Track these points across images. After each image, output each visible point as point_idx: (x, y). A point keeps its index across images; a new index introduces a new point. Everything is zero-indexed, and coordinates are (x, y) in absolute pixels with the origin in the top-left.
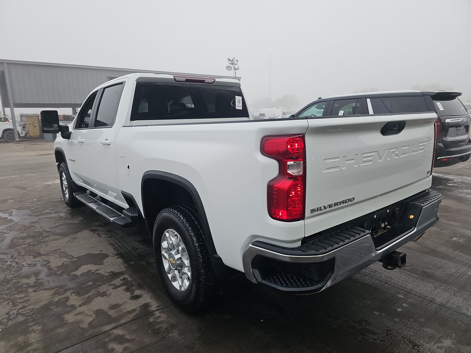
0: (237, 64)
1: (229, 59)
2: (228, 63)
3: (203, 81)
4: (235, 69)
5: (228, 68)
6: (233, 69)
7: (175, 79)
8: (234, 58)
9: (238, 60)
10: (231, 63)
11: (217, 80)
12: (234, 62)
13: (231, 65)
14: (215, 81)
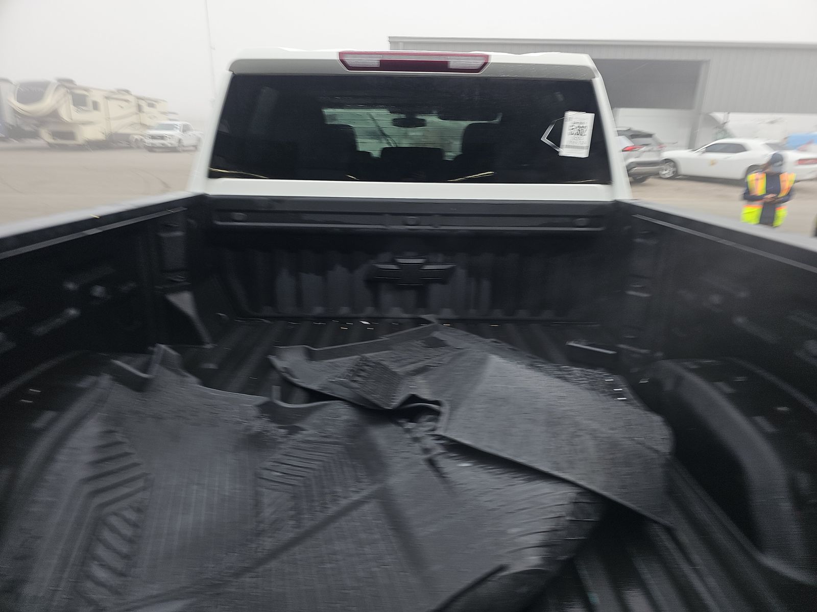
3: (443, 66)
7: (343, 61)
11: (497, 57)
14: (485, 64)
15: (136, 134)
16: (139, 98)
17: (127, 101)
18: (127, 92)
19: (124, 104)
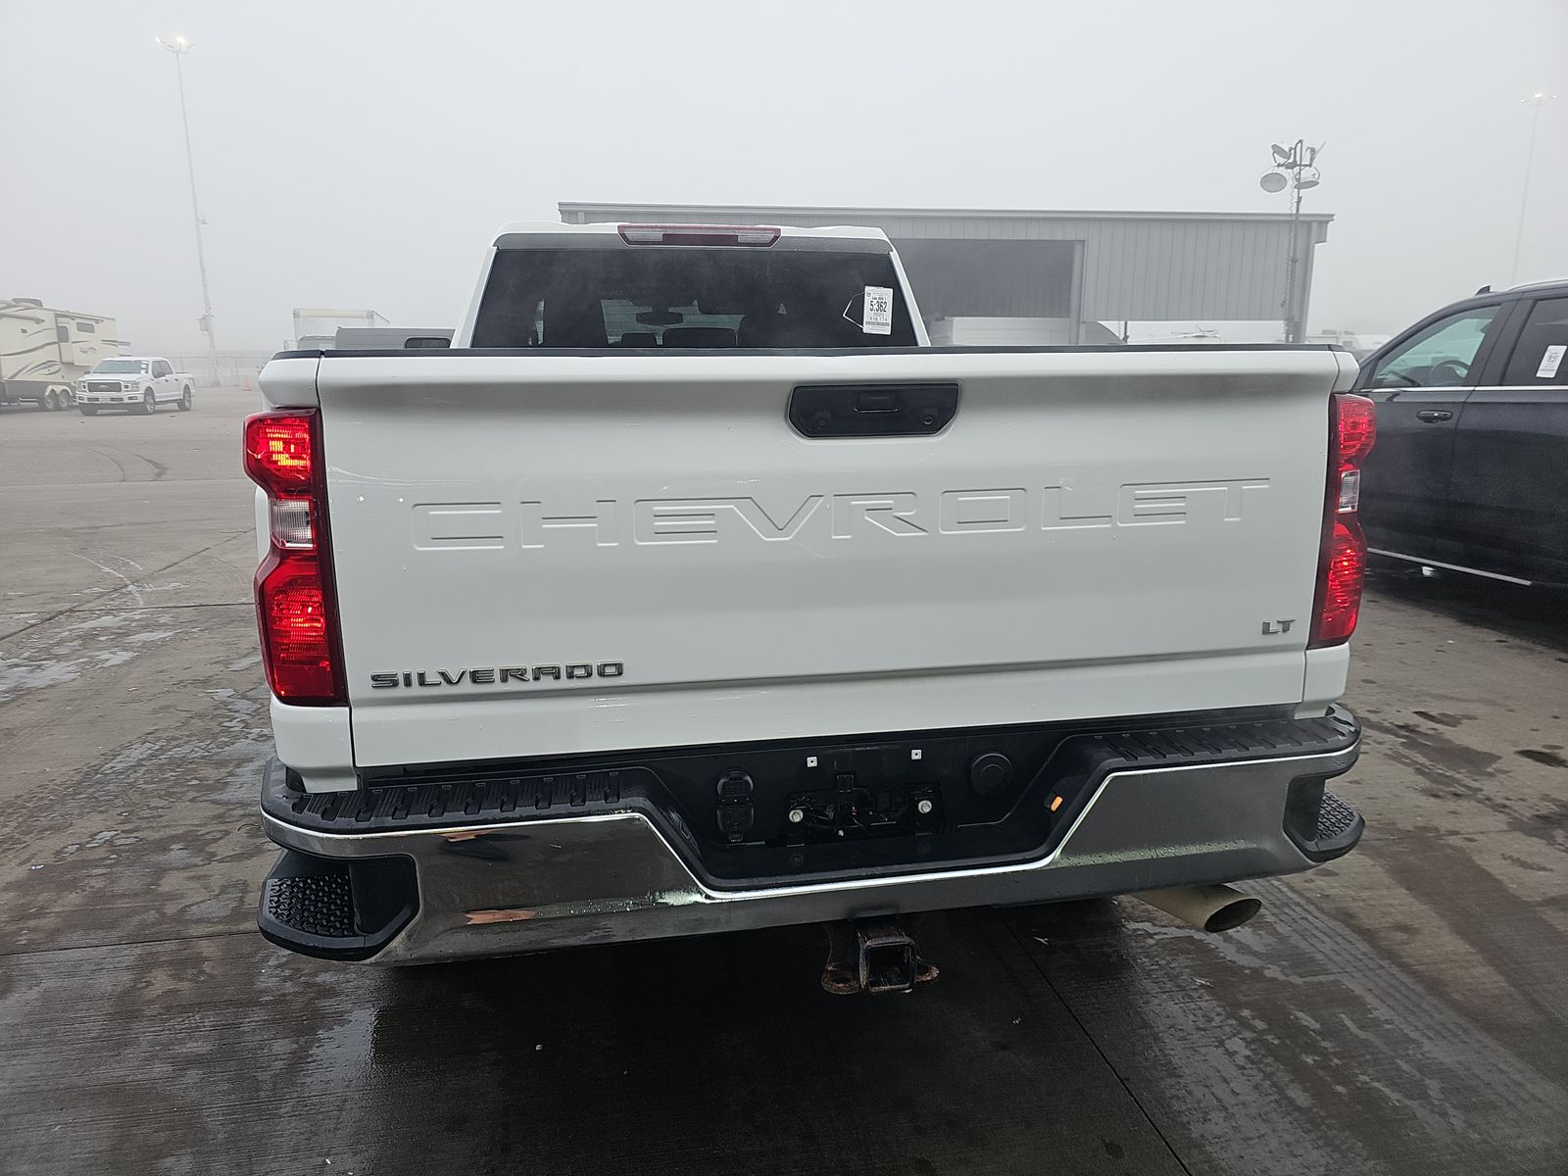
0: (1310, 165)
1: (1277, 149)
2: (1269, 165)
3: (731, 240)
4: (1300, 185)
5: (1272, 182)
6: (1291, 183)
7: (623, 236)
8: (1301, 141)
9: (1317, 150)
10: (1282, 160)
11: (787, 231)
12: (1298, 159)
13: (1283, 168)
15: (56, 382)
16: (58, 315)
17: (38, 321)
18: (38, 303)
19: (31, 327)
